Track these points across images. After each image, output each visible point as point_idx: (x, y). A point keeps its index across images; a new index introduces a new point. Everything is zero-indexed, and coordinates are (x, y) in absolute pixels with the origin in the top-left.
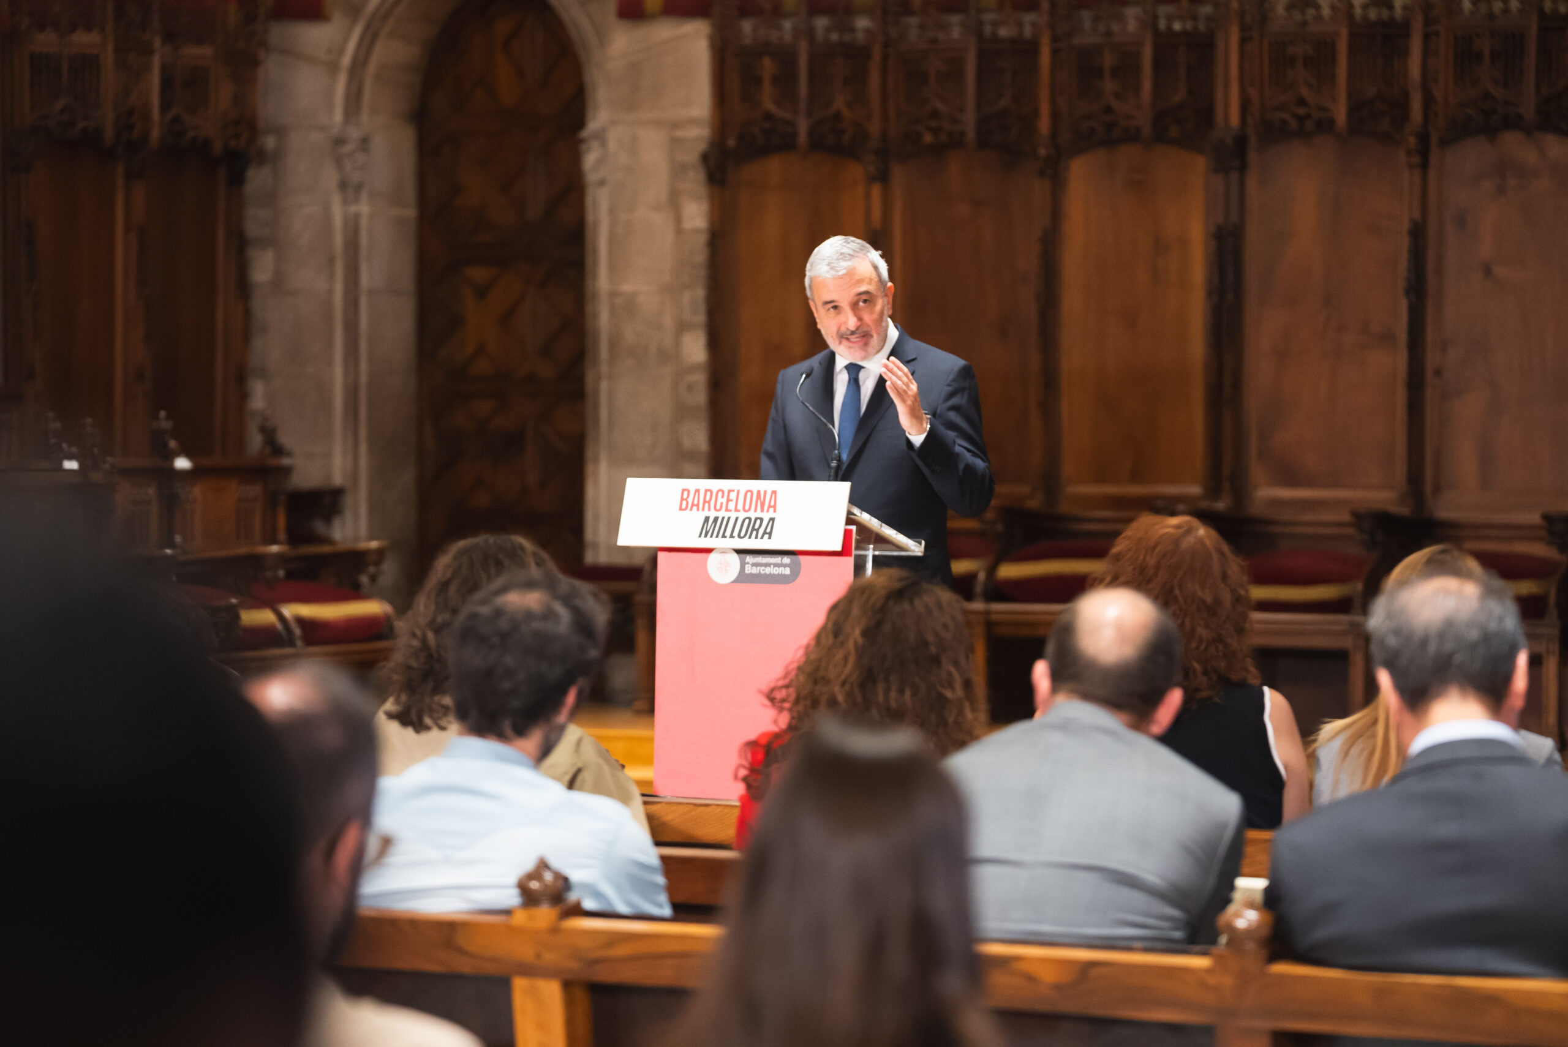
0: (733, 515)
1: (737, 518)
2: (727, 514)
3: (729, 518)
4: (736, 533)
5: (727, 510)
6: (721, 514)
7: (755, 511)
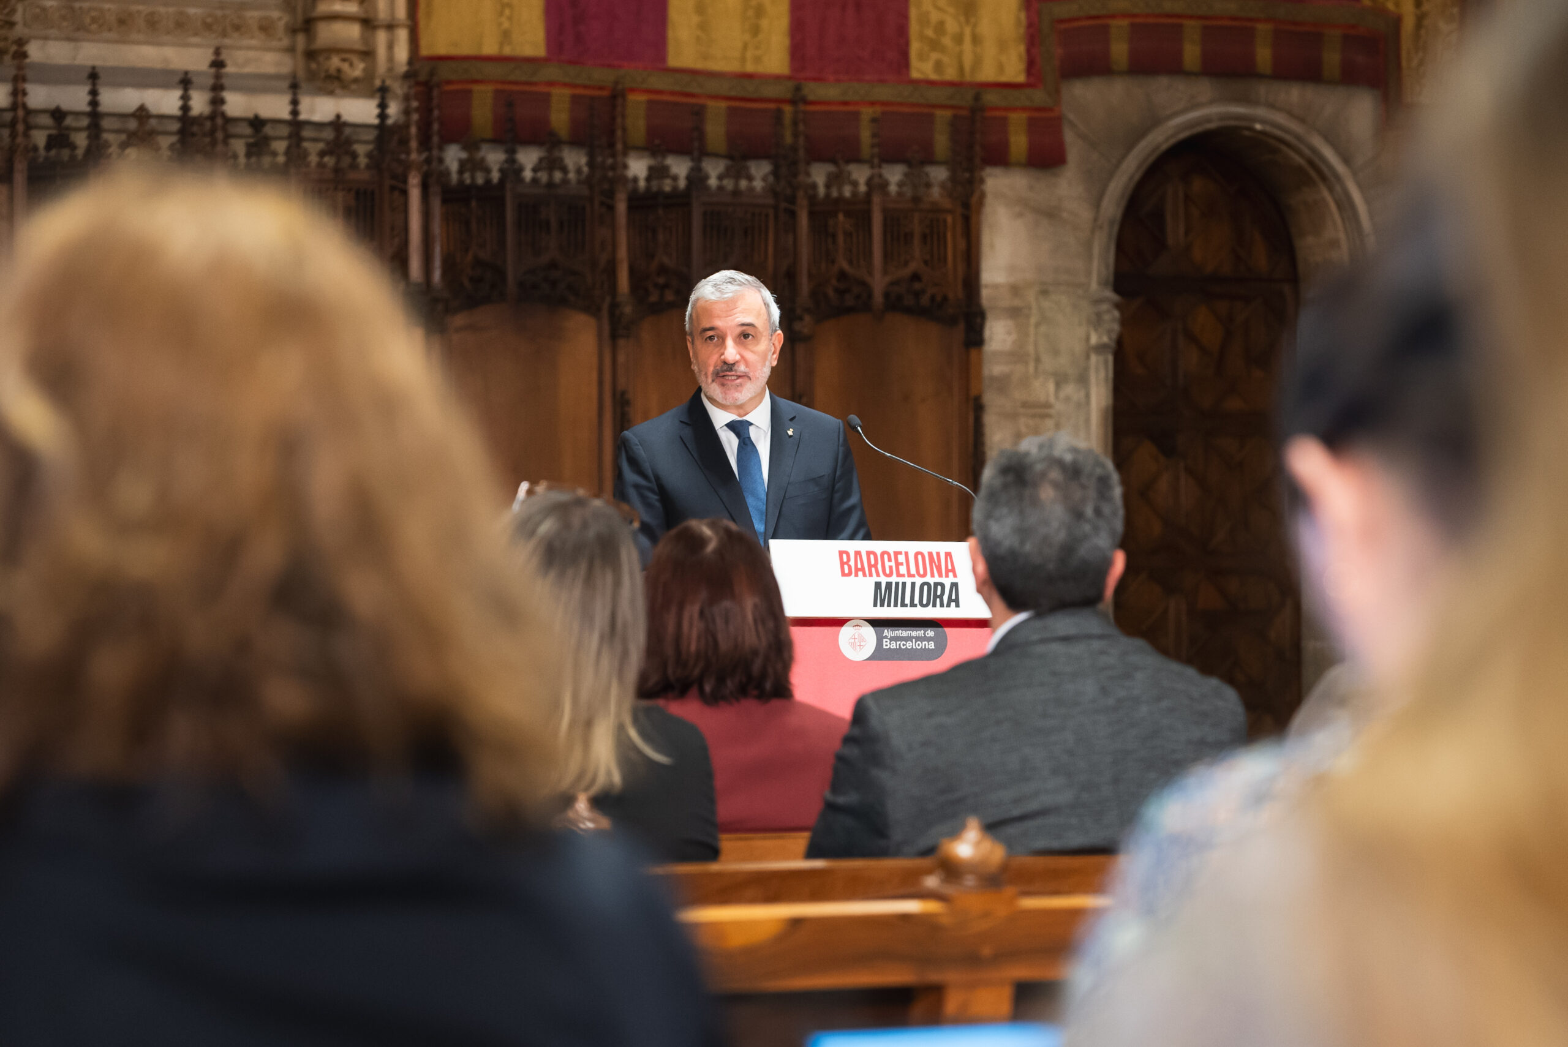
0: (909, 581)
1: (913, 584)
2: (901, 580)
3: (904, 584)
4: (916, 601)
5: (899, 575)
6: (894, 579)
7: (933, 575)
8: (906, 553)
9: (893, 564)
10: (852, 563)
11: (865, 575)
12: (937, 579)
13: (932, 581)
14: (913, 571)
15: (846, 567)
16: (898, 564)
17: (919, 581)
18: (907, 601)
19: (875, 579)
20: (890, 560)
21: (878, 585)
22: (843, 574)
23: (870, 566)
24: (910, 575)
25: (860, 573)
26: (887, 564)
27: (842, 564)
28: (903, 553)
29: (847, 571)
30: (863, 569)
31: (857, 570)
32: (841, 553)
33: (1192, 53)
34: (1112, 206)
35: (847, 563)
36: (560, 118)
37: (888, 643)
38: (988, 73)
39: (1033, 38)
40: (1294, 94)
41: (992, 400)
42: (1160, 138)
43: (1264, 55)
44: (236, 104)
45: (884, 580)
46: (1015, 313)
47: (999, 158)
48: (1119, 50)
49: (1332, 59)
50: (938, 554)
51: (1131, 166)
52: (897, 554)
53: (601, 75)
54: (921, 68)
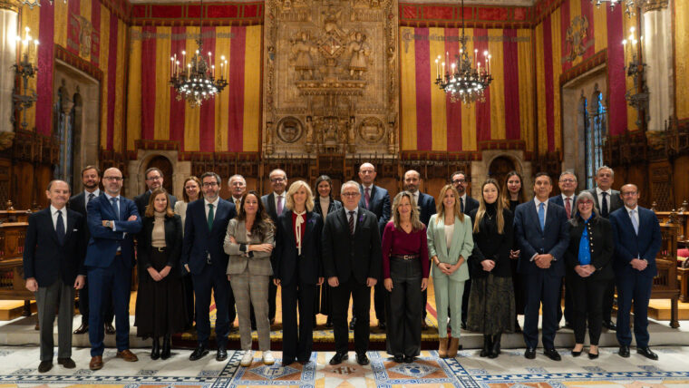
33: (498, 146)
34: (489, 164)
36: (419, 156)
38: (472, 150)
39: (478, 146)
40: (513, 151)
41: (473, 188)
42: (494, 157)
43: (508, 146)
44: (378, 157)
46: (476, 178)
47: (473, 159)
48: (489, 146)
49: (517, 146)
51: (491, 160)
53: (423, 152)
54: (464, 149)
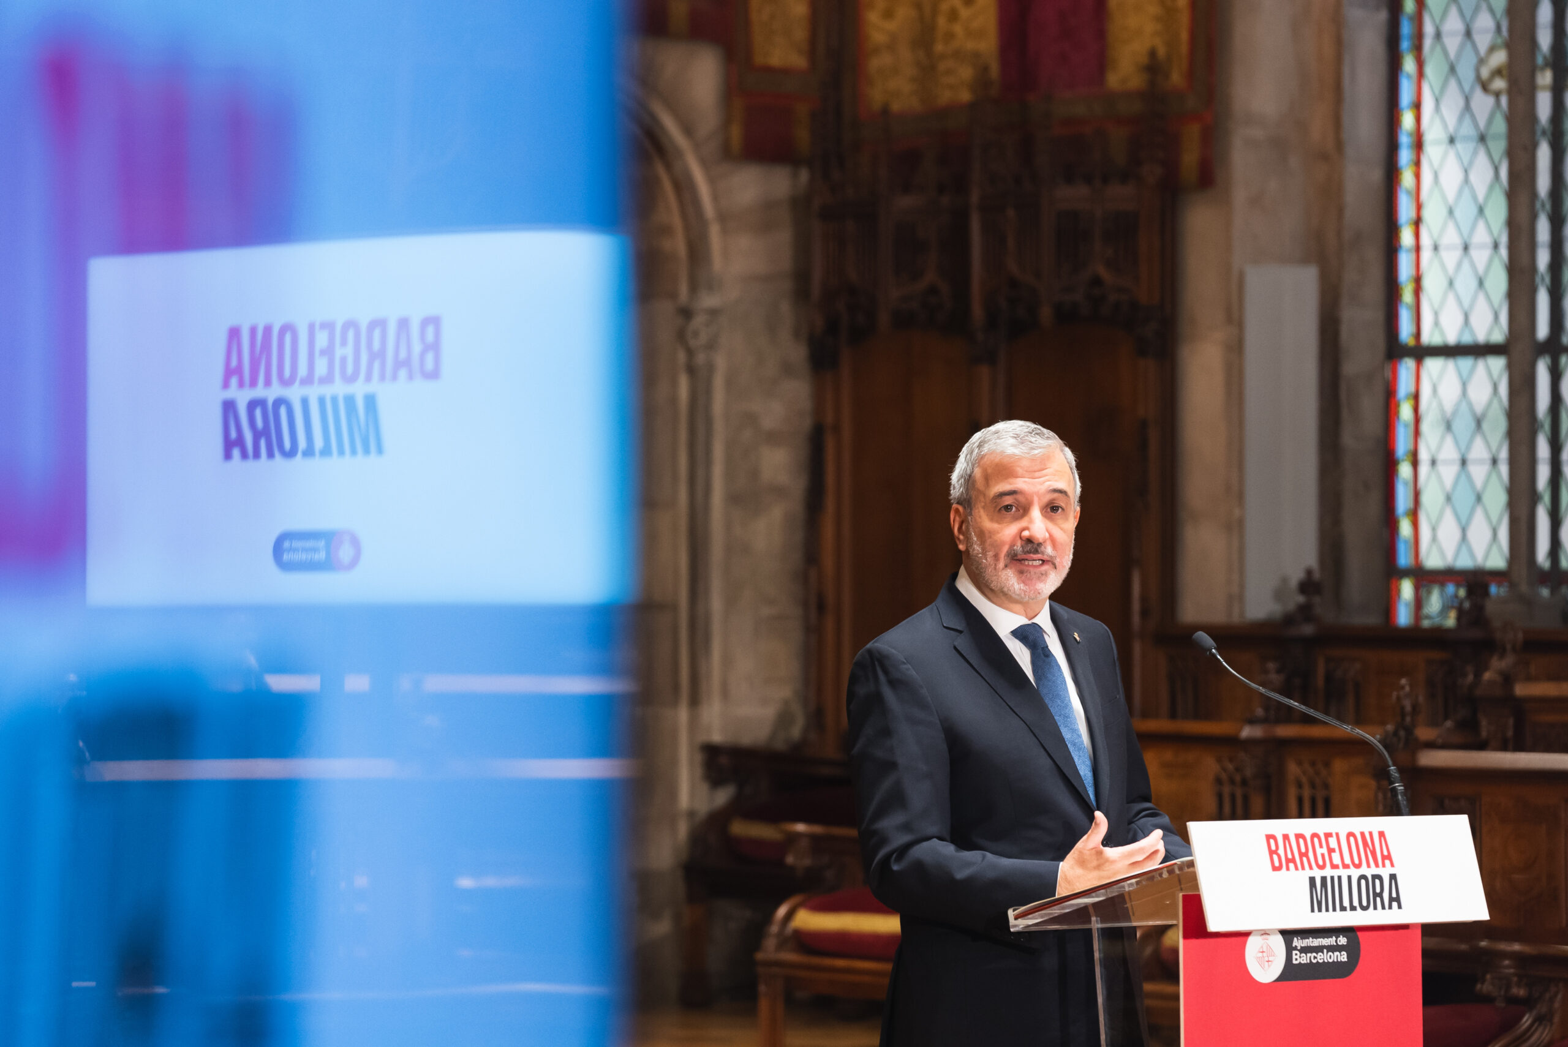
1: (1349, 878)
2: (1336, 873)
3: (1340, 878)
4: (1356, 903)
5: (1334, 867)
6: (1328, 872)
7: (1369, 866)
8: (1337, 834)
9: (1325, 850)
10: (1281, 851)
11: (1297, 869)
12: (1374, 871)
13: (1369, 872)
14: (1347, 861)
15: (1275, 857)
16: (1331, 851)
17: (1355, 873)
18: (1346, 903)
19: (1309, 873)
20: (1321, 846)
21: (1312, 880)
22: (1275, 869)
23: (1301, 855)
24: (1346, 866)
25: (1291, 865)
26: (1319, 851)
27: (1272, 853)
28: (1334, 835)
29: (1277, 864)
30: (1293, 860)
31: (1288, 861)
32: (1269, 837)
35: (1276, 852)
37: (1298, 957)
45: (1318, 874)
50: (1371, 834)
52: (1328, 835)
